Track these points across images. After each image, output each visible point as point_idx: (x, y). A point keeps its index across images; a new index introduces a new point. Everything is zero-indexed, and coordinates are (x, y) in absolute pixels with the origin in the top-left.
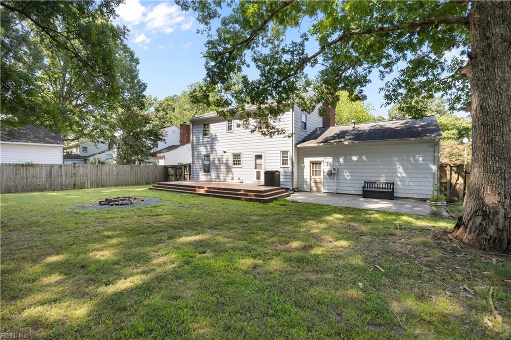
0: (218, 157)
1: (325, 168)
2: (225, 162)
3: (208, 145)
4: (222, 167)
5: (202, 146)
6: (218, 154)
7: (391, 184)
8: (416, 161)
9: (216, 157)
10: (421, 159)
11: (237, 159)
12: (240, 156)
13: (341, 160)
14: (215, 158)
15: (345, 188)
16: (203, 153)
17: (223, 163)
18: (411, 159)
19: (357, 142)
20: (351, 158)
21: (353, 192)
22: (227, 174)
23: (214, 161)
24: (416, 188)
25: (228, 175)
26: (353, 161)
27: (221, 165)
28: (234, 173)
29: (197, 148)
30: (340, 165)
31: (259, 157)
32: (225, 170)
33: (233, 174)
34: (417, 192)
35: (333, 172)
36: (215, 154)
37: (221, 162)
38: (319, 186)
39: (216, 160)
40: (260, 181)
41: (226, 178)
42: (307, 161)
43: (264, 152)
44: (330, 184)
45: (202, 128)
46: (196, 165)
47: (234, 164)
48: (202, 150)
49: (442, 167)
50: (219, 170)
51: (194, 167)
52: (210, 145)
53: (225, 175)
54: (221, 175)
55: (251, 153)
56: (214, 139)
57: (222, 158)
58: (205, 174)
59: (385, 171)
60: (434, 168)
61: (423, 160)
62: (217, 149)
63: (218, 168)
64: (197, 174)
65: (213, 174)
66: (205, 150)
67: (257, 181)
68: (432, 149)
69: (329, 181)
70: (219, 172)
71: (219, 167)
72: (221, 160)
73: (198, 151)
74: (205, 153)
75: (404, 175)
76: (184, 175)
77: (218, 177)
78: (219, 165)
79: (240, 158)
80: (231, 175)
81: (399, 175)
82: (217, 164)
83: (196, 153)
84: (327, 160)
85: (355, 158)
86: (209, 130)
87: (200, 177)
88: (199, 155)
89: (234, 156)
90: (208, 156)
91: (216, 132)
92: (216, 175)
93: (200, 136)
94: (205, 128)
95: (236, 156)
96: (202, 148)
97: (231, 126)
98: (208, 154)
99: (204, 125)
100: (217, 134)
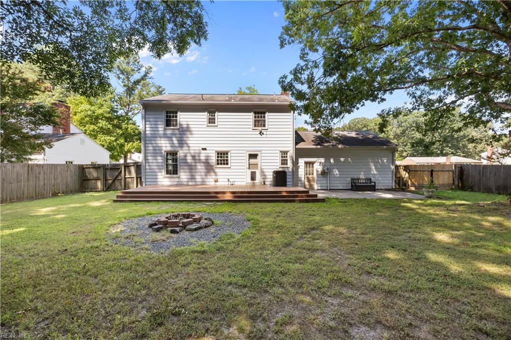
0: (193, 154)
1: (318, 167)
2: (203, 161)
3: (174, 139)
4: (199, 167)
5: (163, 139)
6: (192, 151)
7: (369, 179)
8: (383, 162)
9: (188, 155)
10: (385, 161)
11: (223, 158)
12: (227, 154)
13: (332, 161)
14: (186, 156)
15: (335, 185)
16: (164, 149)
17: (200, 162)
18: (380, 161)
19: (348, 147)
20: (339, 159)
21: (341, 188)
22: (207, 175)
23: (186, 159)
24: (382, 182)
25: (209, 177)
26: (341, 161)
27: (198, 164)
28: (218, 174)
29: (153, 142)
30: (331, 165)
31: (253, 156)
32: (204, 170)
33: (216, 175)
34: (383, 184)
35: (326, 171)
36: (186, 148)
37: (198, 161)
38: (312, 184)
39: (189, 158)
40: (255, 182)
41: (206, 179)
42: (302, 161)
43: (260, 151)
44: (322, 182)
45: (163, 116)
46: (151, 164)
47: (218, 164)
48: (164, 145)
49: (397, 167)
50: (193, 171)
51: (147, 167)
52: (178, 139)
53: (204, 177)
54: (197, 176)
55: (244, 152)
56: (184, 132)
57: (199, 156)
58: (168, 176)
59: (363, 170)
60: (393, 167)
61: (387, 162)
62: (188, 142)
64: (155, 177)
65: (184, 176)
66: (168, 145)
67: (252, 182)
68: (391, 154)
69: (322, 179)
70: (193, 174)
71: (193, 167)
72: (197, 158)
73: (155, 145)
74: (169, 149)
75: (375, 172)
76: (125, 178)
77: (193, 178)
78: (193, 164)
79: (227, 157)
80: (214, 177)
81: (372, 172)
82: (190, 164)
83: (151, 148)
84: (320, 161)
85: (342, 159)
86: (176, 120)
87: (159, 180)
88: (158, 151)
89: (218, 154)
90: (173, 153)
91: (189, 123)
92: (189, 177)
93: (159, 126)
94: (170, 117)
95: (221, 154)
96: (163, 142)
97: (214, 119)
98: (175, 151)
99: (167, 112)
100: (190, 126)
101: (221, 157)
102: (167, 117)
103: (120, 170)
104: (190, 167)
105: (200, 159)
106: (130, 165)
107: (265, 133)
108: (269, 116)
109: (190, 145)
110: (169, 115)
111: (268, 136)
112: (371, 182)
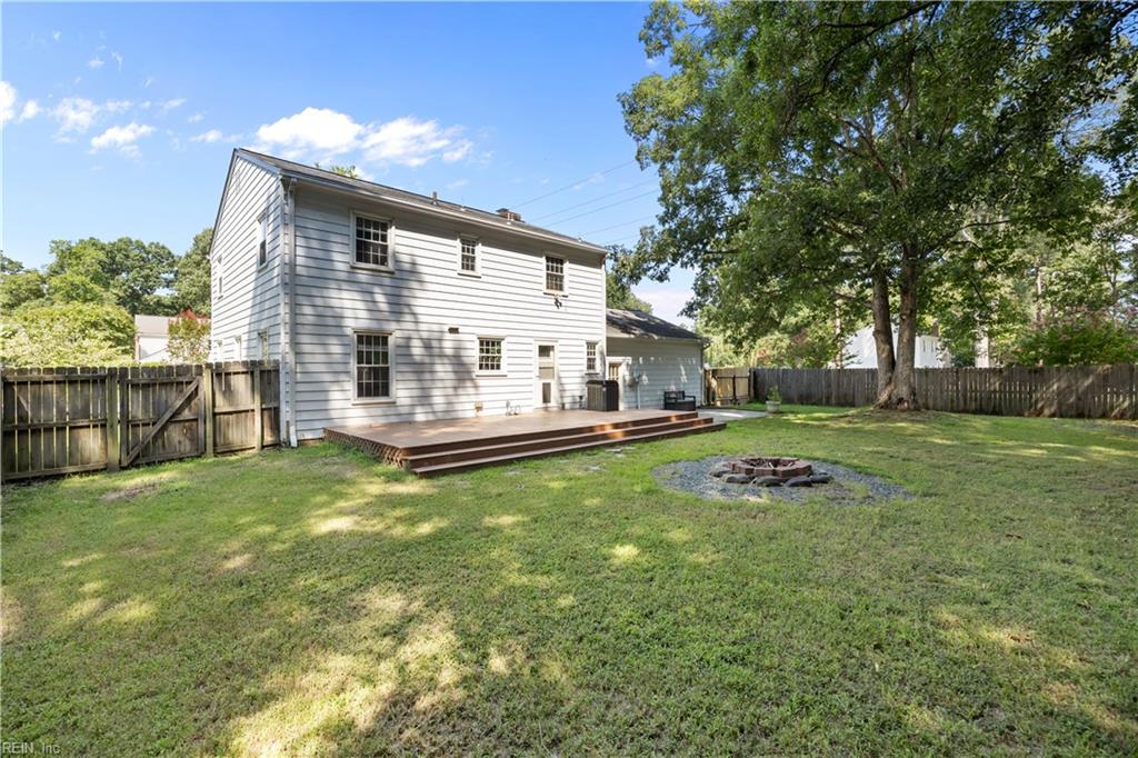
0: (425, 335)
2: (449, 352)
3: (377, 291)
4: (438, 368)
5: (344, 286)
6: (423, 327)
7: (683, 393)
8: (692, 363)
9: (414, 335)
11: (491, 353)
12: (499, 344)
14: (409, 338)
17: (442, 356)
18: (689, 363)
22: (455, 388)
23: (408, 347)
25: (461, 391)
27: (437, 360)
28: (482, 390)
29: (314, 292)
31: (546, 350)
32: (451, 376)
33: (478, 394)
36: (411, 326)
37: (436, 351)
39: (416, 343)
40: (549, 405)
41: (454, 400)
43: (556, 340)
45: (348, 230)
47: (482, 366)
48: (347, 304)
50: (427, 376)
52: (389, 290)
53: (451, 391)
54: (435, 392)
55: (531, 340)
56: (404, 281)
57: (440, 340)
58: (364, 400)
61: (696, 364)
62: (417, 310)
63: (420, 370)
64: (321, 396)
66: (363, 314)
67: (544, 405)
70: (428, 384)
71: (425, 368)
72: (435, 344)
73: (319, 302)
74: (365, 324)
76: (215, 414)
77: (424, 398)
78: (427, 360)
79: (499, 351)
80: (475, 398)
81: (684, 381)
82: (418, 359)
83: (308, 310)
86: (385, 249)
87: (334, 405)
88: (330, 321)
89: (481, 343)
90: (377, 338)
91: (419, 260)
92: (416, 393)
93: (336, 257)
94: (368, 235)
95: (488, 344)
96: (345, 295)
97: (473, 259)
98: (381, 331)
99: (360, 221)
100: (422, 269)
101: (488, 351)
102: (359, 233)
103: (192, 388)
104: (417, 368)
105: (441, 348)
106: (231, 370)
107: (563, 304)
108: (569, 270)
109: (422, 318)
110: (364, 229)
111: (569, 310)
112: (684, 397)
